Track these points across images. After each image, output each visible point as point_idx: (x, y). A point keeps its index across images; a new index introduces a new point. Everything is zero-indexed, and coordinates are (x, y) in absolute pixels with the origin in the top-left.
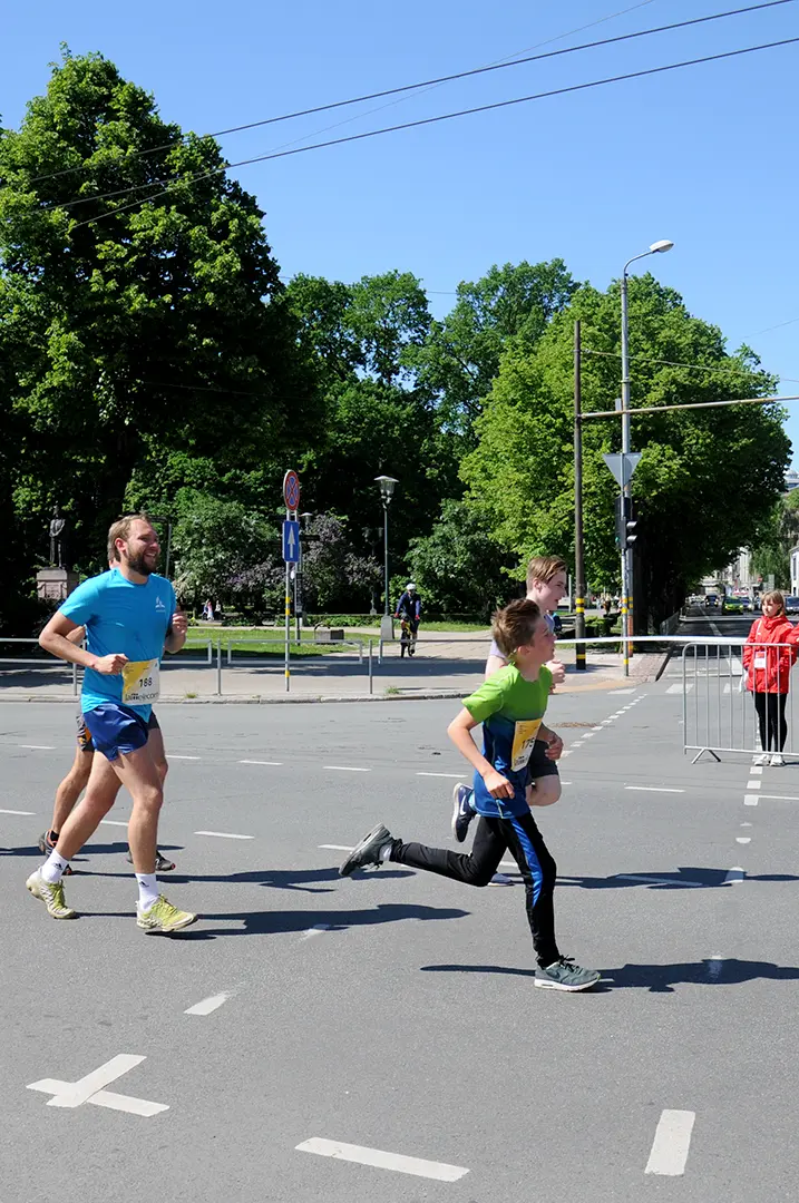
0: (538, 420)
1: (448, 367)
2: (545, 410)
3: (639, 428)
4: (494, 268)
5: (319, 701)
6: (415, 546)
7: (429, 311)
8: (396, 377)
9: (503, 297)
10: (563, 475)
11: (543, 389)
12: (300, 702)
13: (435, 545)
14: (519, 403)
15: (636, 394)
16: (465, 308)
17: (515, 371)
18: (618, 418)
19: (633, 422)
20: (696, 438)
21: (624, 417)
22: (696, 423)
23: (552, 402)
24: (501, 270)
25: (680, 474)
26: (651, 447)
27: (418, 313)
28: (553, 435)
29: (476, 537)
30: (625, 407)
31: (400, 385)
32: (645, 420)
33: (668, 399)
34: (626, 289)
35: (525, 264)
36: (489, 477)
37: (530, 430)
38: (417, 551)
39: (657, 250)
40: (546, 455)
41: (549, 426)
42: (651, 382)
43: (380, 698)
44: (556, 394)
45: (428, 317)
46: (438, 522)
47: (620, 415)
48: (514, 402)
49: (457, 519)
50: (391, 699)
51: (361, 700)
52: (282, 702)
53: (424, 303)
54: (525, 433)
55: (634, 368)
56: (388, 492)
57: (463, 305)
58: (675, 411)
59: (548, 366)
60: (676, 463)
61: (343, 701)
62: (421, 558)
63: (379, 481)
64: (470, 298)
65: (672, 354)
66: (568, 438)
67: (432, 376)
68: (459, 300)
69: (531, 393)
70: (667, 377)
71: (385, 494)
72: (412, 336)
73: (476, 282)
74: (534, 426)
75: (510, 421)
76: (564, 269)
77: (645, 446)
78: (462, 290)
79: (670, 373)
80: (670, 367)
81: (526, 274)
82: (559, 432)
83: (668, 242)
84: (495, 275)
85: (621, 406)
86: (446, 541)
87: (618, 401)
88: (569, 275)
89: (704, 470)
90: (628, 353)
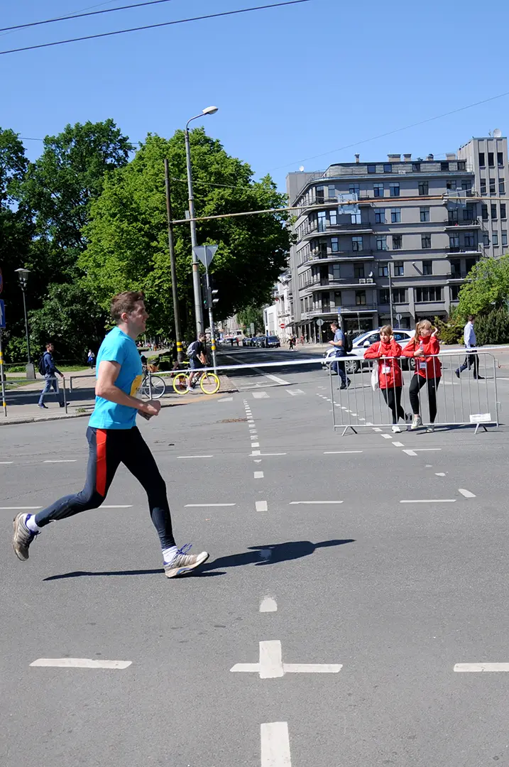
0: (133, 226)
1: (41, 194)
2: (136, 220)
3: (200, 229)
4: (69, 126)
5: (33, 421)
6: (33, 315)
7: (25, 156)
8: (5, 201)
9: (75, 146)
10: (152, 261)
11: (134, 206)
12: (20, 423)
13: (45, 314)
14: (118, 215)
15: (199, 207)
16: (49, 154)
17: (115, 194)
18: (187, 224)
19: (197, 225)
20: (239, 235)
21: (192, 223)
22: (238, 225)
23: (141, 214)
24: (73, 127)
25: (229, 260)
26: (209, 242)
27: (17, 157)
28: (143, 236)
29: (74, 307)
30: (192, 217)
31: (8, 207)
32: (205, 224)
33: (219, 210)
34: (188, 138)
35: (89, 124)
36: (99, 266)
37: (128, 232)
38: (34, 319)
39: (208, 113)
40: (137, 250)
41: (140, 230)
42: (205, 199)
43: (75, 415)
44: (143, 209)
45: (26, 160)
46: (47, 299)
47: (189, 222)
48: (114, 215)
49: (60, 297)
50: (81, 416)
51: (62, 418)
52: (8, 424)
53: (22, 150)
54: (125, 235)
55: (196, 190)
56: (24, 279)
57: (49, 152)
58: (222, 218)
59: (136, 190)
60: (226, 252)
61: (49, 419)
62: (37, 324)
63: (17, 272)
64: (53, 147)
65: (220, 179)
66: (153, 238)
67: (31, 201)
68: (45, 148)
69: (125, 209)
70: (218, 195)
71: (22, 281)
72: (14, 173)
73: (57, 136)
74: (130, 231)
75: (114, 228)
76: (114, 126)
77: (205, 241)
78: (47, 141)
79: (220, 193)
80: (219, 187)
81: (90, 129)
82: (147, 234)
83: (215, 108)
84: (69, 131)
85: (189, 216)
86: (53, 311)
87: (187, 212)
88: (119, 131)
89: (244, 257)
90: (191, 179)
